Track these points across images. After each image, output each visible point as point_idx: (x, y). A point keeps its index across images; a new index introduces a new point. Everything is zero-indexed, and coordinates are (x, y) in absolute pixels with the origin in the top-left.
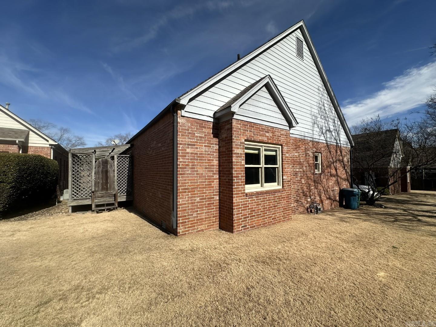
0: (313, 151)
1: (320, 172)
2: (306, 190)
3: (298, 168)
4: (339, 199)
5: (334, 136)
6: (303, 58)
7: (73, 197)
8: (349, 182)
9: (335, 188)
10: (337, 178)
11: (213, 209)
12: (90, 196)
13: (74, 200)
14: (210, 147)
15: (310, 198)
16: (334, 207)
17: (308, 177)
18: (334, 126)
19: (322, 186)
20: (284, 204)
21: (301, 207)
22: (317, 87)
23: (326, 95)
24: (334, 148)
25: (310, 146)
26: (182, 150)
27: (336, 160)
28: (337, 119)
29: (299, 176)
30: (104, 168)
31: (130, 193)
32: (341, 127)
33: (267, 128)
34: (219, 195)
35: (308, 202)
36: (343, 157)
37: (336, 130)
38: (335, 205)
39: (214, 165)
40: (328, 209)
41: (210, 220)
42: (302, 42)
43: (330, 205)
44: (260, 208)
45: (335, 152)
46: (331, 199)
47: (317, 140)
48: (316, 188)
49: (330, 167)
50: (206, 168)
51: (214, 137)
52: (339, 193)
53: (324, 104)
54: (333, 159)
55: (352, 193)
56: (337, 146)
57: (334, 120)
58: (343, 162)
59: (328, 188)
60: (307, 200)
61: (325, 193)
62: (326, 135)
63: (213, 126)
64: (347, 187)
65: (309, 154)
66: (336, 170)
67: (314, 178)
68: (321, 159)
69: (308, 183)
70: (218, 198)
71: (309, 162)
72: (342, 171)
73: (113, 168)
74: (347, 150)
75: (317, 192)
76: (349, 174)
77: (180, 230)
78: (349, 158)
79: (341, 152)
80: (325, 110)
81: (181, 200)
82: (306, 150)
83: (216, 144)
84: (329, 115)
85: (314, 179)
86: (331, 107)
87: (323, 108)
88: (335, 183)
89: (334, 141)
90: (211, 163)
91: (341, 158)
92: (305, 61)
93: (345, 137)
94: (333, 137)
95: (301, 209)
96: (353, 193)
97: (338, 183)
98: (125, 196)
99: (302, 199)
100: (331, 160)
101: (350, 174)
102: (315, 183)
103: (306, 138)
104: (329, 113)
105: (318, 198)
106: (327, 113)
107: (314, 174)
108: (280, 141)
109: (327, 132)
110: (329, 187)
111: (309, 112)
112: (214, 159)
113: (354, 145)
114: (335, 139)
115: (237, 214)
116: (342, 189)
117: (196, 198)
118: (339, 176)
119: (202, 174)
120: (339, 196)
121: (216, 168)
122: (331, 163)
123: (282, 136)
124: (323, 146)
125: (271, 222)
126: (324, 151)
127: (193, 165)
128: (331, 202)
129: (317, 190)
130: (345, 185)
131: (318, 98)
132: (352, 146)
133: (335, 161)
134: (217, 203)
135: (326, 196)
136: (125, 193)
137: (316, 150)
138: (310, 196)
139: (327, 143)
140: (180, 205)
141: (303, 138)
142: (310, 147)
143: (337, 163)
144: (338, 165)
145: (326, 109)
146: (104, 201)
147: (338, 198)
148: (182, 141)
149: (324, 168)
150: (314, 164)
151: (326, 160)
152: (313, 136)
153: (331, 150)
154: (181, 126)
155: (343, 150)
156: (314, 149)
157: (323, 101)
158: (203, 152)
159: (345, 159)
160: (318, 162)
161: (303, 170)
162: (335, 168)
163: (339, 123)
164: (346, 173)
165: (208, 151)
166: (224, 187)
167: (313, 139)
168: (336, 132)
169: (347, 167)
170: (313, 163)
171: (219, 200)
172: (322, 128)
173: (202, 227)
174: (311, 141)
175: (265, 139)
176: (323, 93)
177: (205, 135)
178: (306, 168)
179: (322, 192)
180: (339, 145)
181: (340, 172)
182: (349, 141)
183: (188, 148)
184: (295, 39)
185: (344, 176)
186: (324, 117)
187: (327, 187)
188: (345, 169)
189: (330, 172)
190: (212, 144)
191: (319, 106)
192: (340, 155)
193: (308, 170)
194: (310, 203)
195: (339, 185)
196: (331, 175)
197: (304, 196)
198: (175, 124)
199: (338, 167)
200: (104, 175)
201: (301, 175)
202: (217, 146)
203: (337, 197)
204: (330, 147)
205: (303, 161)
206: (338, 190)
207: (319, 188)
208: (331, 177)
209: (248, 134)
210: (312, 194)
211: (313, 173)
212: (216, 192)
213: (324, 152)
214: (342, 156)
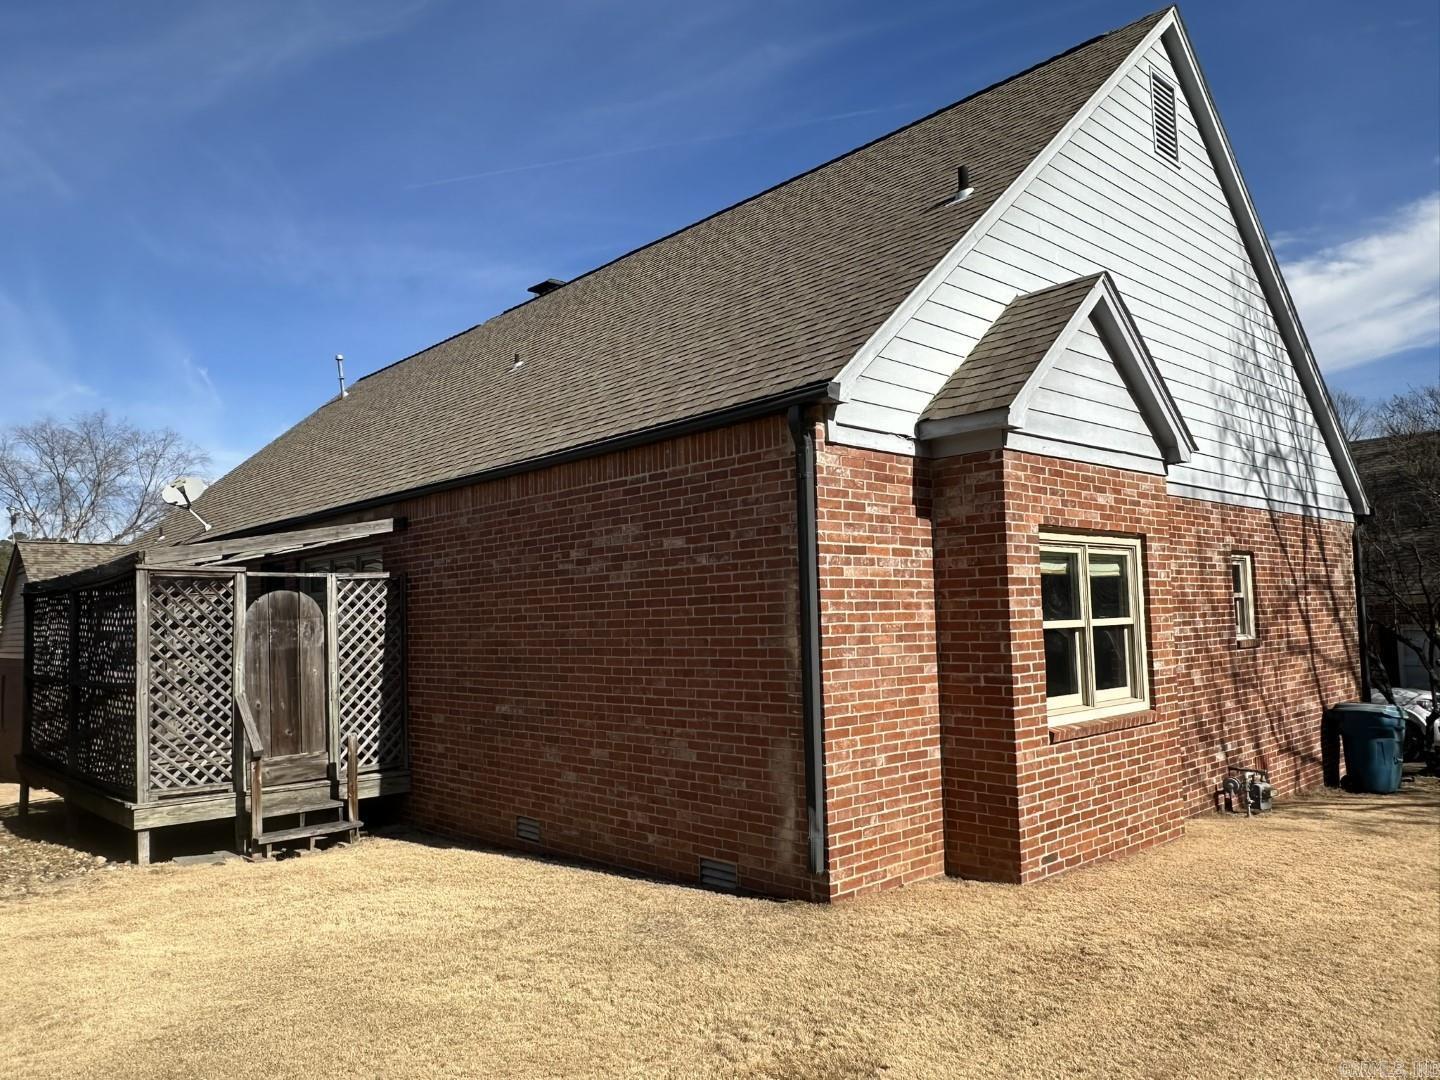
0: (1224, 546)
1: (1253, 636)
2: (1207, 716)
3: (1179, 624)
4: (1323, 751)
5: (1295, 478)
6: (1176, 158)
7: (155, 787)
8: (1354, 674)
9: (1305, 704)
10: (1313, 658)
11: (925, 796)
12: (226, 779)
13: (161, 798)
14: (908, 553)
15: (1224, 748)
16: (1308, 787)
17: (1212, 657)
18: (1292, 434)
19: (1263, 697)
20: (1160, 774)
21: (1194, 787)
22: (1226, 272)
23: (1260, 304)
24: (1296, 529)
25: (1212, 526)
26: (832, 572)
27: (1306, 582)
28: (1301, 403)
29: (1183, 656)
30: (281, 641)
31: (394, 756)
32: (1316, 434)
33: (1098, 473)
34: (943, 741)
35: (1216, 765)
36: (1331, 566)
37: (1301, 450)
38: (1309, 780)
39: (920, 626)
40: (1287, 796)
41: (917, 842)
42: (1171, 90)
43: (1292, 780)
44: (1092, 788)
45: (1298, 547)
46: (1295, 754)
47: (1236, 501)
48: (1242, 705)
49: (1287, 612)
50: (900, 638)
51: (919, 514)
52: (1322, 727)
53: (1253, 343)
54: (1294, 576)
55: (1374, 725)
56: (1306, 519)
57: (1292, 407)
58: (1330, 588)
59: (1280, 707)
60: (1214, 759)
61: (1272, 728)
62: (1268, 475)
63: (915, 472)
64: (1349, 697)
65: (1211, 559)
66: (1307, 622)
67: (1231, 662)
68: (1254, 581)
69: (1215, 685)
70: (938, 755)
71: (1212, 594)
72: (1330, 626)
73: (319, 638)
74: (1344, 535)
75: (1246, 721)
76: (1353, 640)
77: (838, 878)
78: (1352, 569)
79: (1321, 544)
80: (1258, 366)
81: (834, 765)
82: (1201, 543)
83: (925, 543)
84: (1272, 389)
85: (1233, 668)
86: (1278, 350)
87: (1251, 359)
88: (1304, 683)
89: (1295, 497)
90: (912, 616)
91: (1323, 571)
92: (1184, 172)
93: (1334, 478)
94: (1293, 481)
95: (1196, 798)
96: (1381, 724)
97: (1317, 681)
98: (377, 776)
99: (1196, 755)
100: (1289, 581)
101: (1357, 638)
102: (1235, 682)
103: (1201, 495)
104: (1274, 380)
105: (1249, 748)
106: (1267, 380)
107: (1230, 644)
108: (1138, 521)
109: (1272, 464)
110: (1284, 699)
111: (1205, 383)
112: (923, 601)
113: (1367, 512)
114: (1300, 491)
115: (1030, 811)
116: (1331, 705)
117: (876, 756)
118: (1318, 651)
119: (890, 660)
120: (1322, 740)
121: (928, 637)
122: (1288, 593)
123: (1142, 501)
124: (1257, 524)
125: (1125, 842)
126: (1261, 543)
127: (864, 629)
128: (1296, 766)
129: (1246, 714)
130: (1342, 690)
131: (1231, 318)
132: (1360, 518)
133: (1301, 587)
134: (935, 773)
135: (1277, 740)
136: (375, 761)
137: (1236, 541)
138: (1222, 742)
139: (1271, 511)
140: (835, 782)
141: (1188, 493)
142: (1215, 533)
143: (1309, 594)
144: (1313, 601)
145: (1263, 362)
146: (288, 802)
147: (1318, 747)
148: (830, 538)
149: (1267, 619)
150: (1230, 601)
151: (1271, 581)
152: (1223, 481)
153: (1286, 540)
154: (826, 481)
155: (1327, 533)
156: (1229, 539)
157: (1249, 331)
158: (890, 576)
159: (1338, 576)
160: (1242, 595)
161: (1195, 630)
162: (1303, 617)
163: (1310, 418)
164: (1343, 637)
165: (904, 571)
166: (965, 711)
167: (1223, 498)
168: (1301, 460)
169: (1345, 609)
170: (1225, 601)
171: (944, 761)
172: (1251, 448)
173: (896, 869)
174: (1215, 504)
175: (1095, 518)
176: (1247, 294)
177: (894, 510)
178: (1205, 623)
179: (1263, 724)
180: (1315, 514)
181: (1322, 633)
182: (1348, 494)
183: (848, 562)
184: (1146, 81)
185: (1336, 650)
186: (1257, 400)
187: (1279, 700)
188: (1339, 620)
189: (1288, 636)
190: (914, 542)
191: (1238, 352)
192: (1318, 560)
193: (1211, 629)
194: (1222, 771)
195: (1319, 692)
196: (1289, 648)
197: (1201, 740)
198: (809, 474)
199: (1315, 611)
200: (282, 671)
201: (1190, 652)
202: (930, 550)
203: (1316, 741)
204: (1284, 528)
205: (1194, 594)
206: (1316, 710)
207: (1251, 706)
208: (1292, 654)
209: (1049, 502)
210: (1230, 731)
211: (1230, 641)
212: (933, 732)
213: (1261, 549)
214: (1325, 560)
